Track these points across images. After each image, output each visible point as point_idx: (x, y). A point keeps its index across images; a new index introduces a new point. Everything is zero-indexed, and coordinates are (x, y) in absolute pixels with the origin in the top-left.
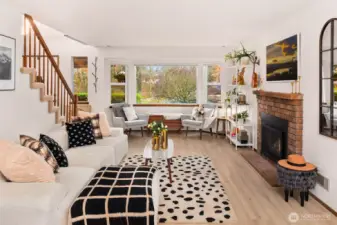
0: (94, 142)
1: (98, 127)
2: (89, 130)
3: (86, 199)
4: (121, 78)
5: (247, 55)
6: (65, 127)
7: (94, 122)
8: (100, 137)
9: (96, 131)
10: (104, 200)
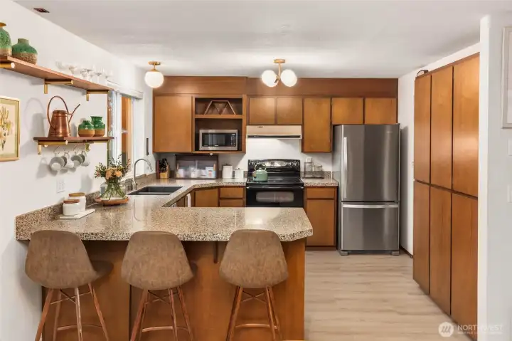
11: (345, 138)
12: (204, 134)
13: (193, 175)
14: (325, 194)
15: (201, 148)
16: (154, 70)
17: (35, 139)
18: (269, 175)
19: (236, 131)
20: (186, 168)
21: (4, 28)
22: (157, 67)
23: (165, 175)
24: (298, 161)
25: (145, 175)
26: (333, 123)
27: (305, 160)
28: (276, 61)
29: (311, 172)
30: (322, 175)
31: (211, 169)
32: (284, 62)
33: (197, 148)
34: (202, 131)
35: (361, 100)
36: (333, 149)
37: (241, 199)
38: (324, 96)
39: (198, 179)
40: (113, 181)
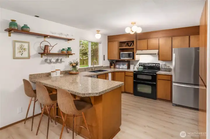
12: (122, 54)
13: (121, 67)
14: (165, 78)
15: (121, 58)
16: (98, 33)
17: (39, 53)
18: (144, 69)
19: (132, 52)
20: (119, 65)
21: (16, 22)
22: (99, 32)
23: (112, 67)
24: (159, 64)
25: (102, 66)
28: (132, 23)
29: (164, 69)
31: (126, 65)
33: (120, 58)
34: (121, 53)
35: (188, 37)
37: (132, 76)
38: (169, 37)
39: (121, 69)
40: (74, 67)
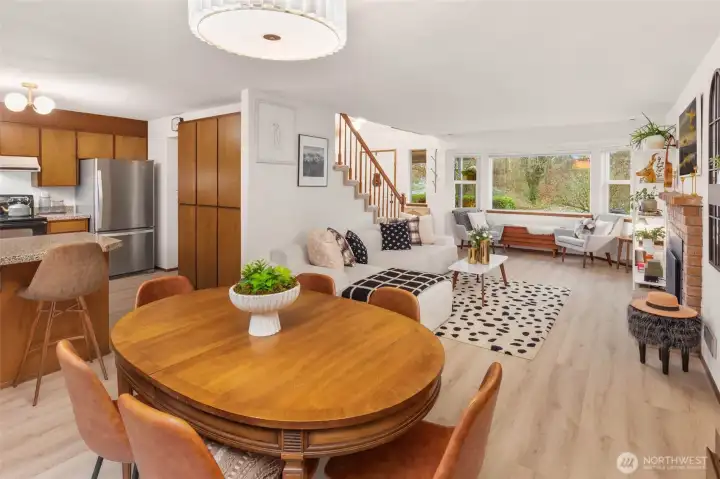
0: (408, 247)
1: (417, 232)
2: (404, 233)
3: (356, 287)
4: (471, 175)
5: (659, 133)
6: (379, 227)
7: (412, 225)
8: (419, 243)
9: (414, 236)
10: (369, 291)
11: (100, 173)
24: (31, 197)
26: (80, 157)
27: (40, 196)
28: (24, 85)
29: (48, 208)
30: (63, 210)
32: (36, 87)
35: (110, 137)
36: (78, 182)
38: (68, 128)
